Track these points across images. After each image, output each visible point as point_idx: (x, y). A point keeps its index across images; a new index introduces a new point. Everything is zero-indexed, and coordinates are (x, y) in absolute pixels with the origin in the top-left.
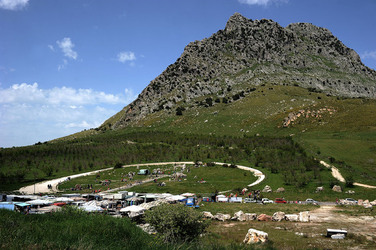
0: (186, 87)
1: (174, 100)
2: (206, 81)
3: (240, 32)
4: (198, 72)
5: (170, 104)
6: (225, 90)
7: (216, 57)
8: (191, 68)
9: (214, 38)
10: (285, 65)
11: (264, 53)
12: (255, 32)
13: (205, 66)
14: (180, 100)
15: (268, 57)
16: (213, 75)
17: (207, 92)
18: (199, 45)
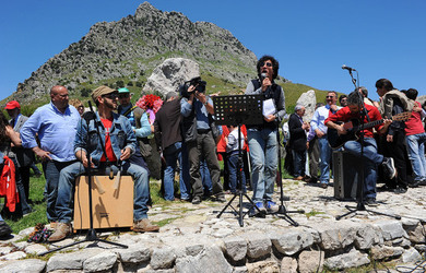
0: (93, 68)
1: (78, 81)
2: (115, 63)
3: (151, 20)
4: (107, 54)
5: (73, 85)
6: (138, 74)
7: (126, 40)
8: (98, 48)
9: (123, 23)
10: (197, 56)
11: (176, 42)
12: (166, 21)
13: (115, 47)
14: (85, 81)
15: (180, 46)
16: (123, 58)
17: (118, 75)
18: (108, 26)
